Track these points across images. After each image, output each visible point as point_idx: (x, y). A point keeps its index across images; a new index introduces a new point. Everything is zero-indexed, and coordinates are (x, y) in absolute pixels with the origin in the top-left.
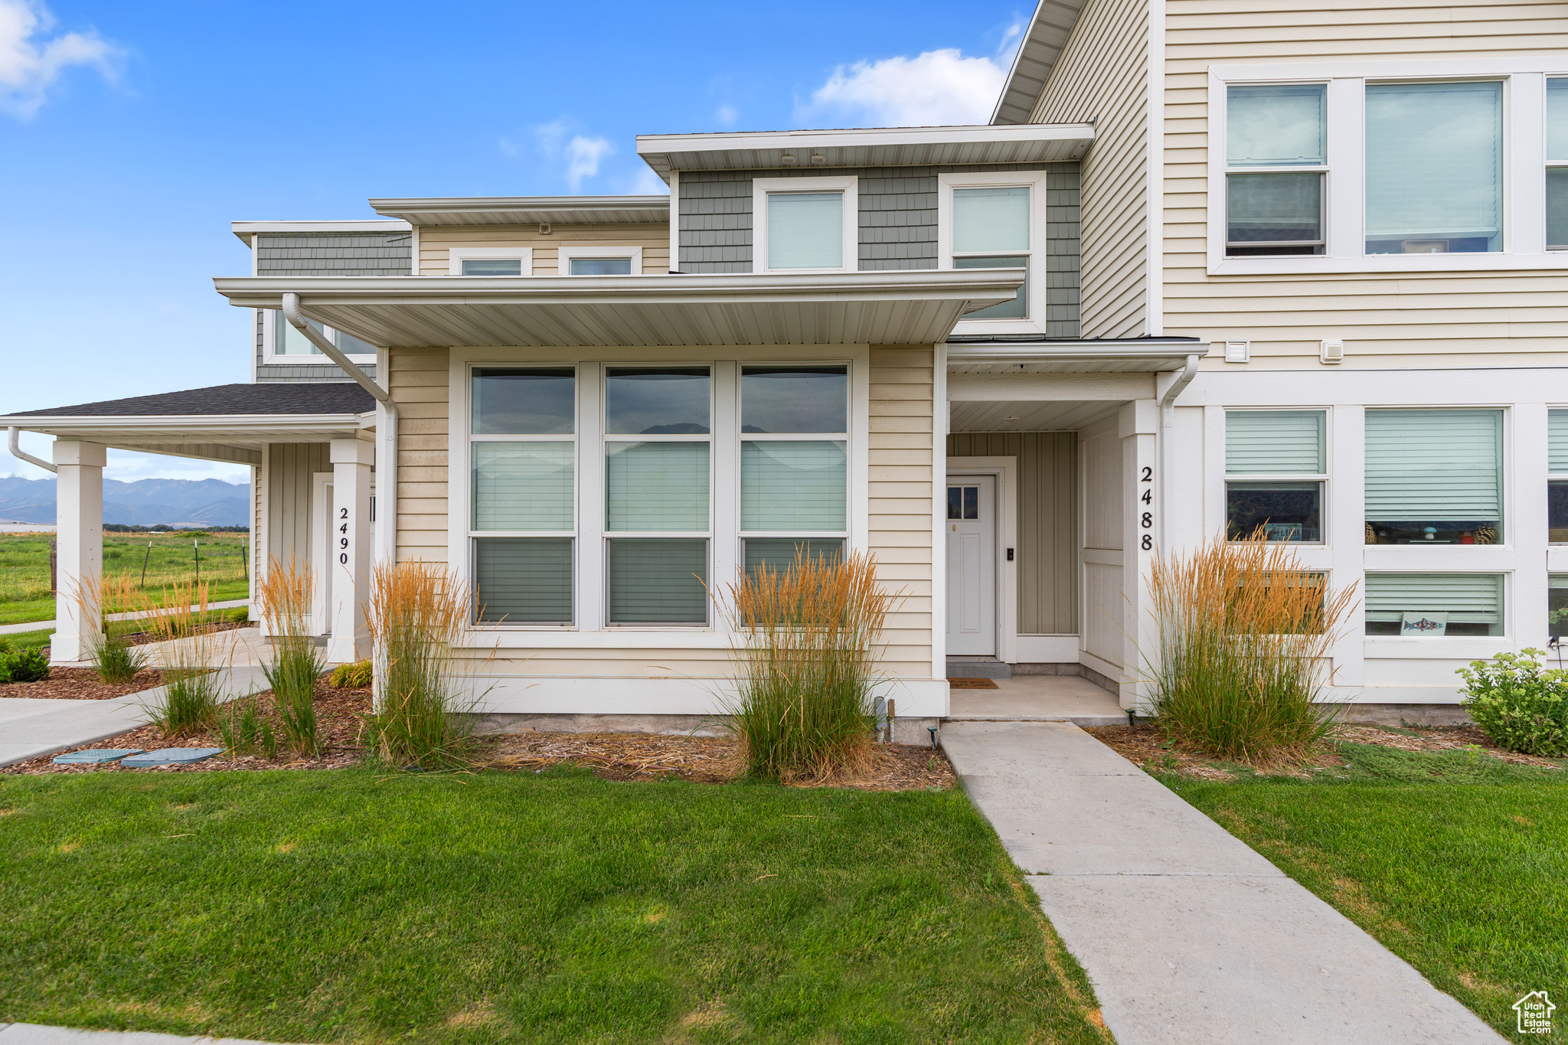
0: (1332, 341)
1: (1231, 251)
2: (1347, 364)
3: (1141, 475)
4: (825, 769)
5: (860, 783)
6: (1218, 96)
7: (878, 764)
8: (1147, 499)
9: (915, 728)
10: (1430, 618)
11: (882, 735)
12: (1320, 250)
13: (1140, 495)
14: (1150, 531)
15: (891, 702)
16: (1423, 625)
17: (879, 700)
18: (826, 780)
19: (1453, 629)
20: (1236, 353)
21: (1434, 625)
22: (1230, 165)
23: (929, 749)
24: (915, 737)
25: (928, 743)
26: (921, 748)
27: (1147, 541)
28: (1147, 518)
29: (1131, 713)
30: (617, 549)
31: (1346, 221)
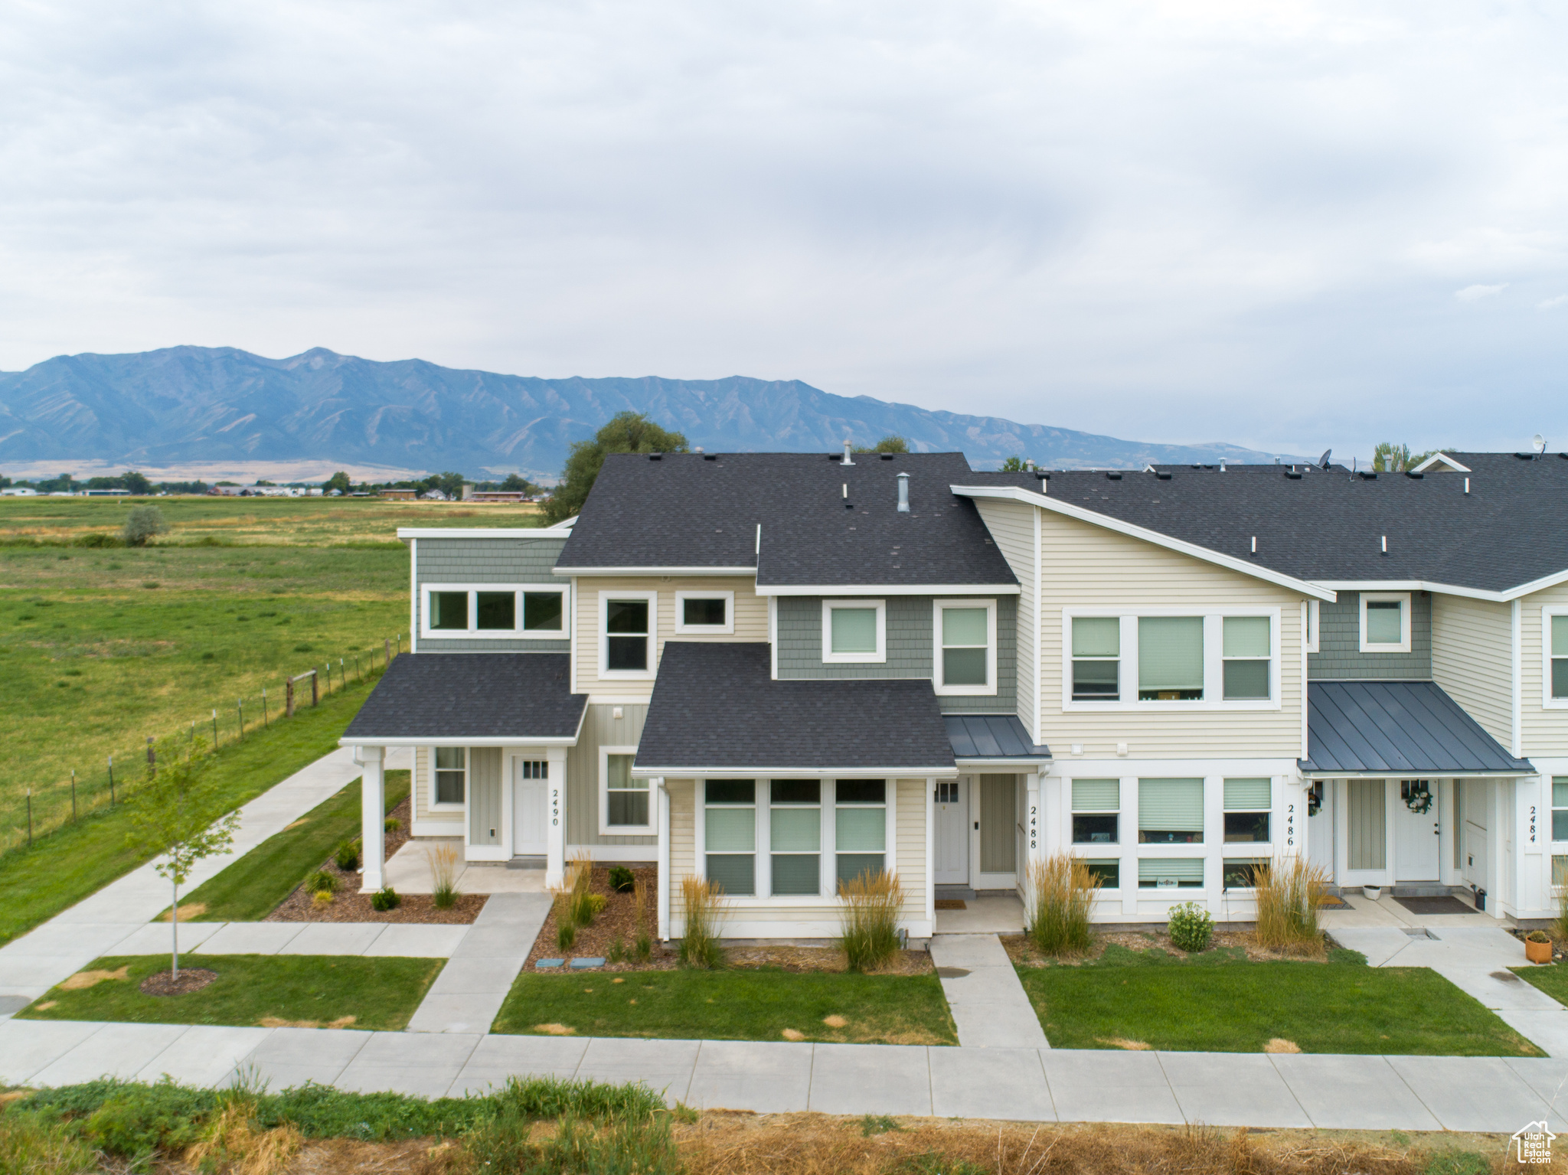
0: (1122, 746)
1: (1074, 698)
2: (1130, 756)
3: (1031, 811)
4: (880, 966)
5: (894, 972)
6: (1067, 624)
7: (902, 962)
8: (1034, 822)
9: (918, 942)
10: (1171, 879)
11: (903, 947)
12: (1117, 698)
13: (1030, 820)
14: (1035, 839)
15: (907, 931)
16: (1167, 883)
17: (901, 930)
18: (880, 971)
19: (1182, 884)
20: (1077, 750)
21: (1172, 883)
22: (1075, 656)
23: (924, 952)
24: (918, 947)
25: (923, 949)
26: (921, 952)
27: (1033, 843)
28: (1033, 832)
29: (1025, 929)
30: (776, 860)
31: (1129, 682)
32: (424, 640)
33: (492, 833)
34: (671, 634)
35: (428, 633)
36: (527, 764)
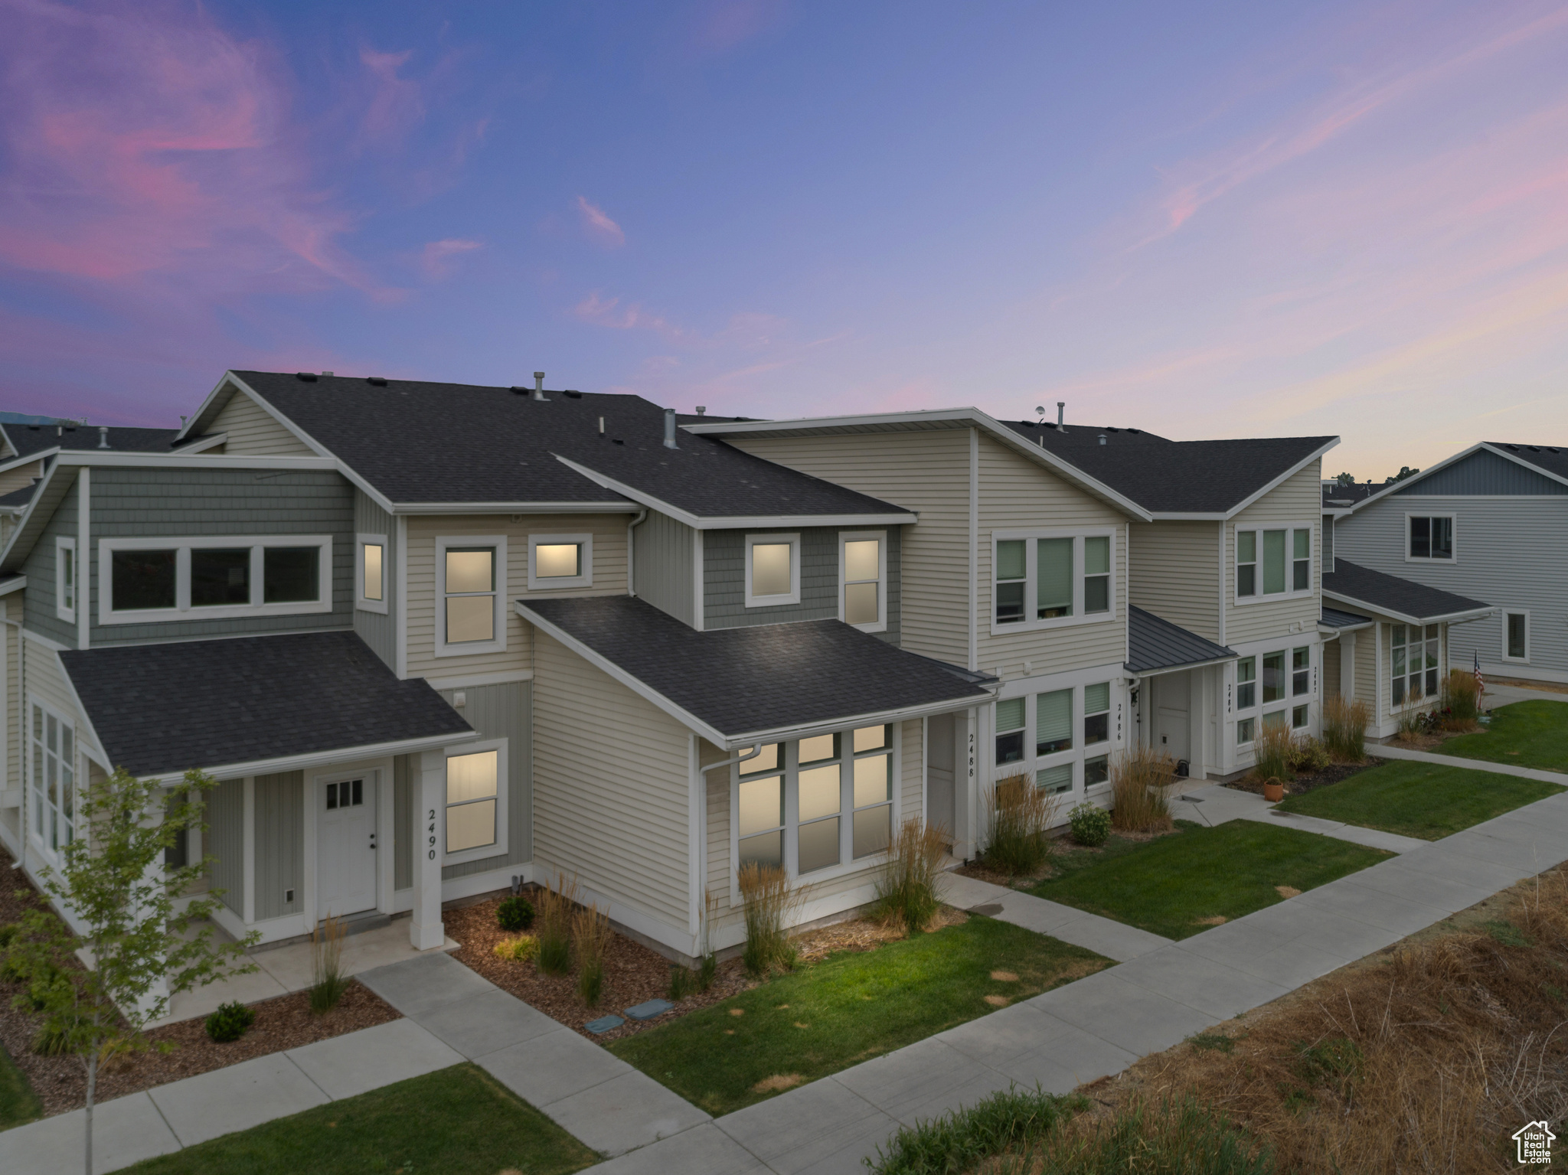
0: (1027, 665)
1: (999, 621)
2: (1032, 674)
3: (969, 739)
5: (943, 925)
6: (994, 547)
8: (971, 750)
10: (1053, 787)
12: (1023, 618)
13: (969, 748)
14: (973, 767)
16: (1050, 791)
18: (934, 927)
19: (1059, 790)
21: (1053, 790)
22: (998, 579)
27: (971, 772)
28: (971, 760)
31: (1031, 605)
32: (103, 627)
33: (290, 896)
34: (523, 590)
35: (109, 616)
36: (331, 788)
